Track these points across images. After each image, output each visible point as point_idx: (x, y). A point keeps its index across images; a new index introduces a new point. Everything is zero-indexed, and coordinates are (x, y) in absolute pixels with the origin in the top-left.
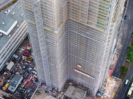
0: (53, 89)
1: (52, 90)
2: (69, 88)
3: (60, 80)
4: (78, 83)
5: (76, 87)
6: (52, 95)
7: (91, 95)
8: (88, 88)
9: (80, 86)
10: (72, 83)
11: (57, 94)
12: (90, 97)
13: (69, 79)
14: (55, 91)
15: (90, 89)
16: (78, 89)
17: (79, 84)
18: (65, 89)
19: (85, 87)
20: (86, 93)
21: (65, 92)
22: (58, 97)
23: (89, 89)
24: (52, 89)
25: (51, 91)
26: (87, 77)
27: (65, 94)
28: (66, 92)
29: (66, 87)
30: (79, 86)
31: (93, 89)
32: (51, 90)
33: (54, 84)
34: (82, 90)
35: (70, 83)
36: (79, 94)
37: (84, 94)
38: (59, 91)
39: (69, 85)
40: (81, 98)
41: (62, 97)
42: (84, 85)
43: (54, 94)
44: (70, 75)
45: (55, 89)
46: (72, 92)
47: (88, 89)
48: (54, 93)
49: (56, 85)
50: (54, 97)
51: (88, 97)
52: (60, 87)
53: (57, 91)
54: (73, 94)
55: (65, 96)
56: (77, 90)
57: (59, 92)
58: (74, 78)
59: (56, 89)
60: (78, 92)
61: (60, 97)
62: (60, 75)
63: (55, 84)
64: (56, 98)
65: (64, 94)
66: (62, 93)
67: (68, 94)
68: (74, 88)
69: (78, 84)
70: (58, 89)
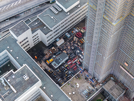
0: (94, 78)
1: (93, 79)
2: (109, 82)
3: (103, 71)
4: (119, 80)
5: (116, 84)
6: (90, 84)
7: (129, 96)
8: (128, 89)
9: (120, 84)
10: (114, 78)
11: (96, 84)
12: (127, 97)
13: (112, 73)
14: (95, 81)
15: (129, 90)
17: (120, 82)
18: (105, 82)
19: (125, 87)
20: (124, 92)
21: (104, 85)
22: (96, 88)
23: (128, 90)
24: (92, 77)
25: (91, 79)
26: (130, 77)
27: (103, 87)
28: (106, 85)
29: (106, 80)
30: (119, 84)
31: (132, 91)
32: (92, 78)
33: (96, 73)
34: (121, 88)
35: (112, 78)
36: (117, 91)
37: (122, 92)
38: (99, 81)
39: (110, 79)
40: (117, 96)
41: (99, 89)
42: (125, 84)
43: (93, 83)
44: (114, 70)
45: (96, 78)
46: (111, 87)
47: (127, 90)
48: (94, 82)
49: (98, 75)
50: (92, 86)
51: (125, 97)
52: (101, 78)
53: (97, 81)
54: (111, 89)
55: (103, 88)
56: (116, 87)
57: (98, 83)
58: (117, 74)
59: (97, 79)
60: (117, 89)
61: (98, 88)
62: (104, 67)
63: (97, 74)
64: (93, 87)
65: (102, 86)
66: (101, 85)
67: (106, 88)
68: (114, 84)
69: (119, 81)
70: (98, 80)
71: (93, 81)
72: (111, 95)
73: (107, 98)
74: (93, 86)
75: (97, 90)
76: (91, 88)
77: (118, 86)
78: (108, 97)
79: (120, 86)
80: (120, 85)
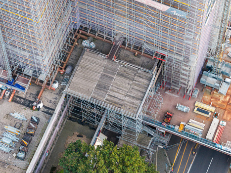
0: (18, 71)
1: (14, 77)
2: (82, 62)
3: (41, 31)
4: (117, 38)
5: (110, 58)
6: (14, 100)
7: (176, 82)
8: (163, 57)
9: (128, 53)
10: (94, 40)
11: (34, 90)
12: (173, 91)
13: (79, 24)
14: (26, 82)
15: (170, 60)
16: (120, 66)
17: (124, 44)
18: (68, 70)
19: (149, 54)
20: (155, 78)
21: (67, 81)
22: (41, 105)
23: (166, 61)
24: (10, 72)
25: (8, 83)
26: (154, 9)
27: (68, 90)
28: (74, 80)
29: (69, 60)
30: (123, 53)
31: (181, 59)
32: (9, 77)
33: (17, 50)
34: (135, 67)
35: (85, 43)
36: (125, 83)
37: (146, 82)
38: (42, 77)
39: (82, 50)
40: (135, 101)
41: (55, 104)
42: (146, 46)
43: (22, 94)
44: (81, 10)
45: (26, 71)
46: (97, 77)
47: (160, 62)
48: (23, 89)
49: (27, 54)
50: (23, 104)
51: (164, 95)
52: (46, 62)
53: (34, 78)
54: (101, 87)
55: (67, 96)
56: (115, 70)
57: (44, 85)
58: (100, 19)
59: (30, 73)
60: (122, 75)
61: (49, 105)
62: (39, 14)
63: (23, 52)
64: (31, 108)
65: (63, 89)
66: (56, 86)
67: (80, 90)
68: (105, 63)
69: (120, 44)
70: (37, 72)
71: (18, 86)
72: (109, 107)
73: (101, 125)
74: (29, 104)
75: (49, 112)
76: (22, 114)
77: (123, 62)
78: (103, 120)
79: (130, 62)
80: (127, 56)
